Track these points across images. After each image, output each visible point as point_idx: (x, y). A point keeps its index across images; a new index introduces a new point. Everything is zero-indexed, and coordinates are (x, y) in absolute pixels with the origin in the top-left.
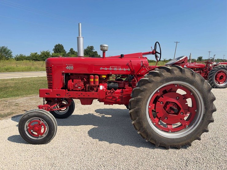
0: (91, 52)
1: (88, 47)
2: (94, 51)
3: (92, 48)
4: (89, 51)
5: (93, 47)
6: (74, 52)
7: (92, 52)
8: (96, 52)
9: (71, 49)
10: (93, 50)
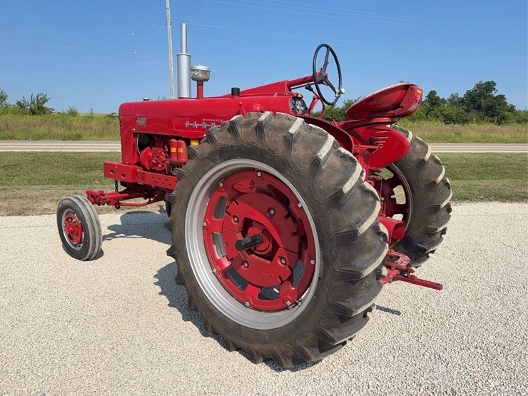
0: (485, 98)
1: (477, 85)
2: (495, 95)
3: (490, 86)
4: (480, 96)
5: (495, 84)
6: (436, 100)
7: (491, 97)
8: (502, 97)
9: (431, 92)
10: (493, 92)
